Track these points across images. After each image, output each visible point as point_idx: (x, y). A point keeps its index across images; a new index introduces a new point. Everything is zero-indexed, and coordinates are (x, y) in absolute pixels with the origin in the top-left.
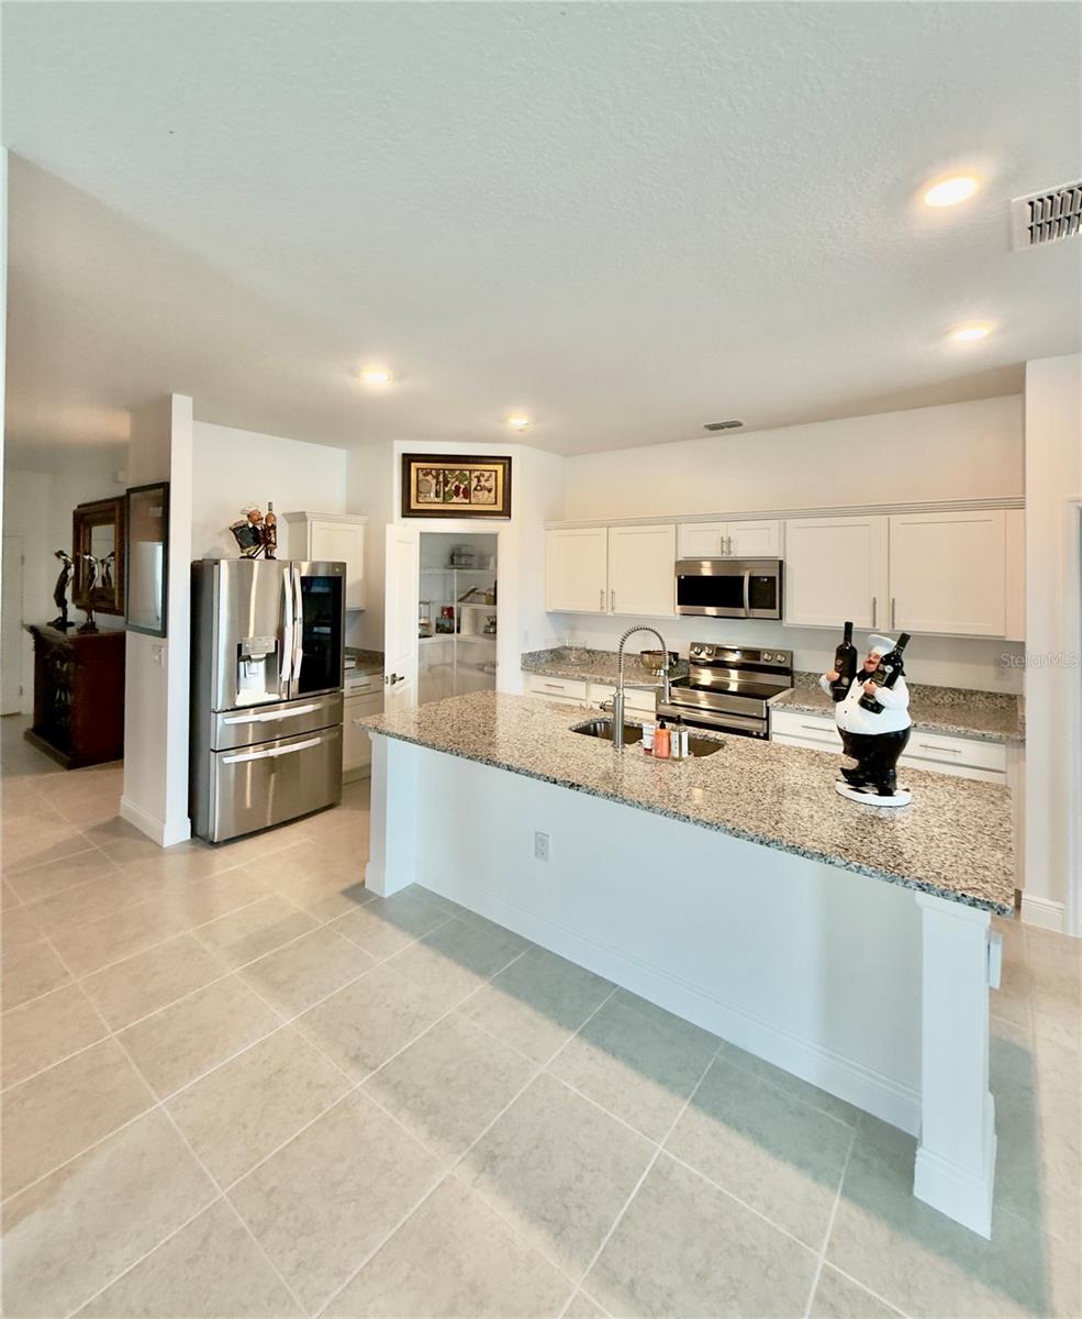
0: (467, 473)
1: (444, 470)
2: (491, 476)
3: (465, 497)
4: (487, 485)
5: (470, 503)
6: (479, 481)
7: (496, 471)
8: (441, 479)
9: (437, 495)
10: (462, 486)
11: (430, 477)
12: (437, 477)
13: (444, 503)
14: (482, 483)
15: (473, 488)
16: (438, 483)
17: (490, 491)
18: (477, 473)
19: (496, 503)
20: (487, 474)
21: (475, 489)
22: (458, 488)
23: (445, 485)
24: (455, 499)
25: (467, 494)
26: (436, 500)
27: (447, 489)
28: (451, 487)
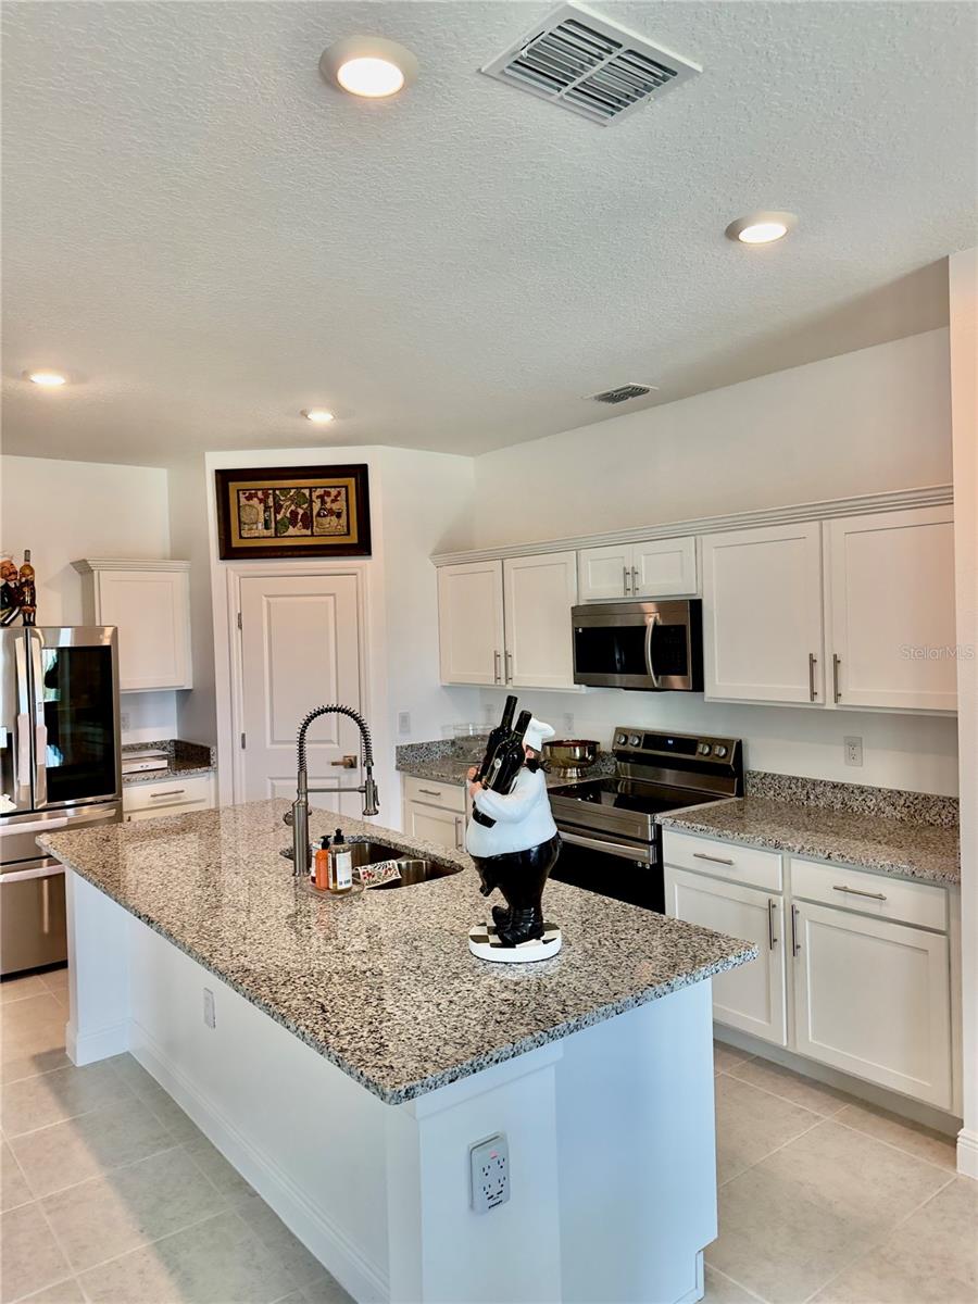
0: (307, 492)
1: (274, 490)
2: (339, 493)
3: (305, 527)
4: (335, 507)
5: (312, 535)
6: (323, 502)
7: (346, 487)
8: (271, 502)
9: (267, 527)
10: (301, 512)
11: (255, 501)
12: (263, 501)
13: (276, 536)
14: (328, 506)
15: (315, 513)
16: (267, 508)
17: (339, 515)
18: (320, 492)
19: (348, 534)
20: (334, 492)
21: (318, 515)
22: (294, 514)
23: (277, 511)
24: (291, 531)
25: (307, 521)
26: (266, 533)
27: (279, 517)
28: (284, 514)
